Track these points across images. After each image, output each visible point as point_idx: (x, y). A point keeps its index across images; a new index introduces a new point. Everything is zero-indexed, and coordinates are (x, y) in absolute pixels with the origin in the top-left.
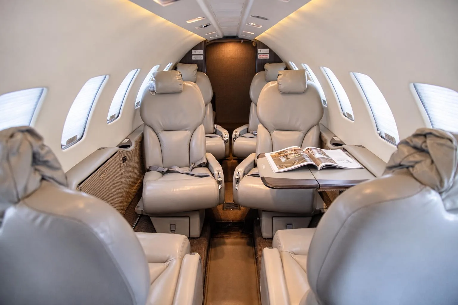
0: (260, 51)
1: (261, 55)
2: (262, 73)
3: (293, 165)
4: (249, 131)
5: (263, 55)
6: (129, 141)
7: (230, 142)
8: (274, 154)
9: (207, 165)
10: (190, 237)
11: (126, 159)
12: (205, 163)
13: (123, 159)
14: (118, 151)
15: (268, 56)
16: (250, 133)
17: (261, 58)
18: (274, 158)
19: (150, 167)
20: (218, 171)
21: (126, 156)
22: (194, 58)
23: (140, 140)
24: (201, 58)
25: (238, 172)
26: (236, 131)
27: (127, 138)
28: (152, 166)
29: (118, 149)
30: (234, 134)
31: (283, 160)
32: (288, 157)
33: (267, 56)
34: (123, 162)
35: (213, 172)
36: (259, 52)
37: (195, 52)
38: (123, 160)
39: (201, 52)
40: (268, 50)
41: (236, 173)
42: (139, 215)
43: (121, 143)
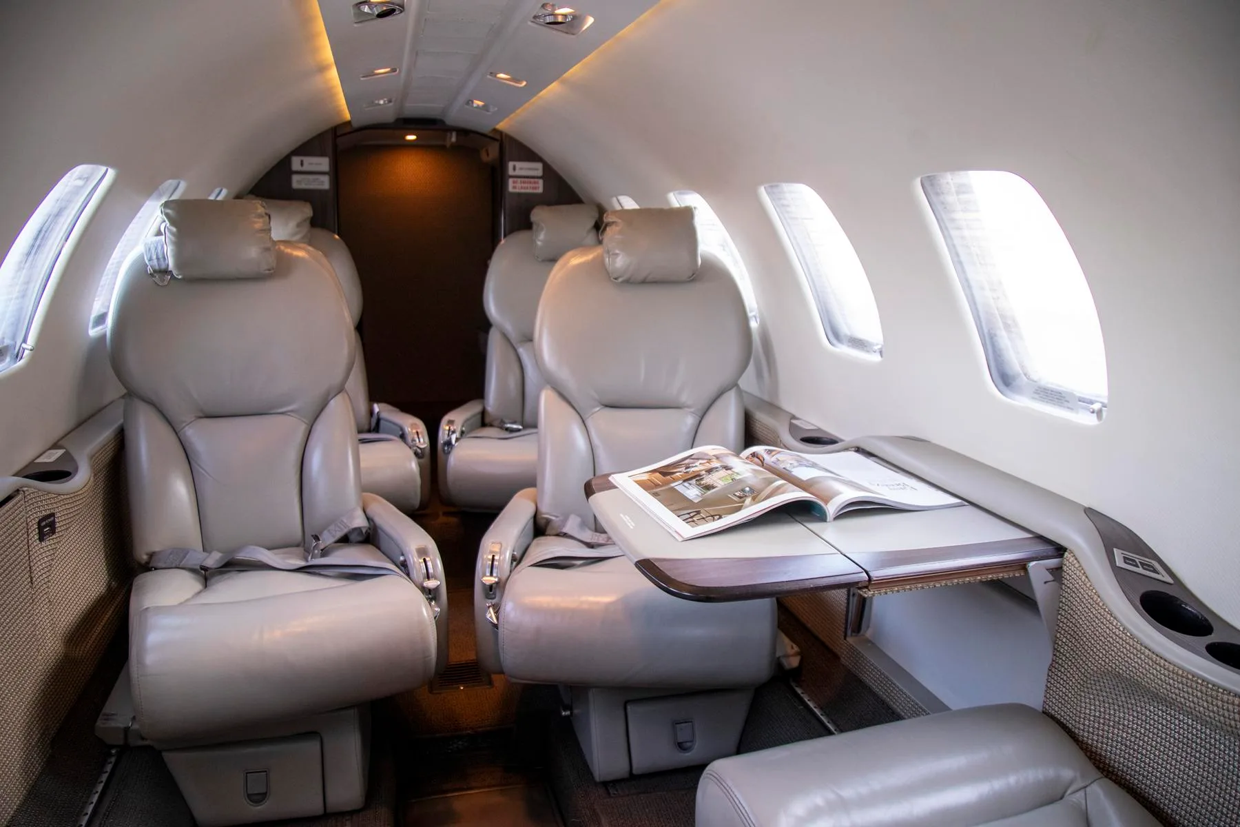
0: (514, 169)
1: (519, 180)
2: (522, 236)
3: (739, 509)
4: (487, 420)
5: (523, 180)
6: (67, 457)
7: (433, 459)
8: (645, 477)
9: (370, 537)
10: (328, 811)
11: (52, 526)
12: (364, 531)
13: (39, 523)
14: (18, 491)
15: (538, 183)
16: (491, 425)
17: (517, 191)
18: (653, 489)
19: (151, 555)
20: (422, 552)
21: (52, 515)
22: (298, 182)
23: (109, 454)
24: (324, 183)
25: (490, 557)
26: (452, 419)
27: (55, 446)
28: (159, 552)
29: (20, 480)
30: (444, 427)
31: (692, 492)
32: (708, 480)
33: (535, 183)
34: (41, 539)
35: (402, 558)
36: (511, 172)
37: (302, 164)
38: (40, 528)
39: (320, 164)
40: (539, 166)
41: (484, 558)
42: (113, 747)
43: (32, 463)
